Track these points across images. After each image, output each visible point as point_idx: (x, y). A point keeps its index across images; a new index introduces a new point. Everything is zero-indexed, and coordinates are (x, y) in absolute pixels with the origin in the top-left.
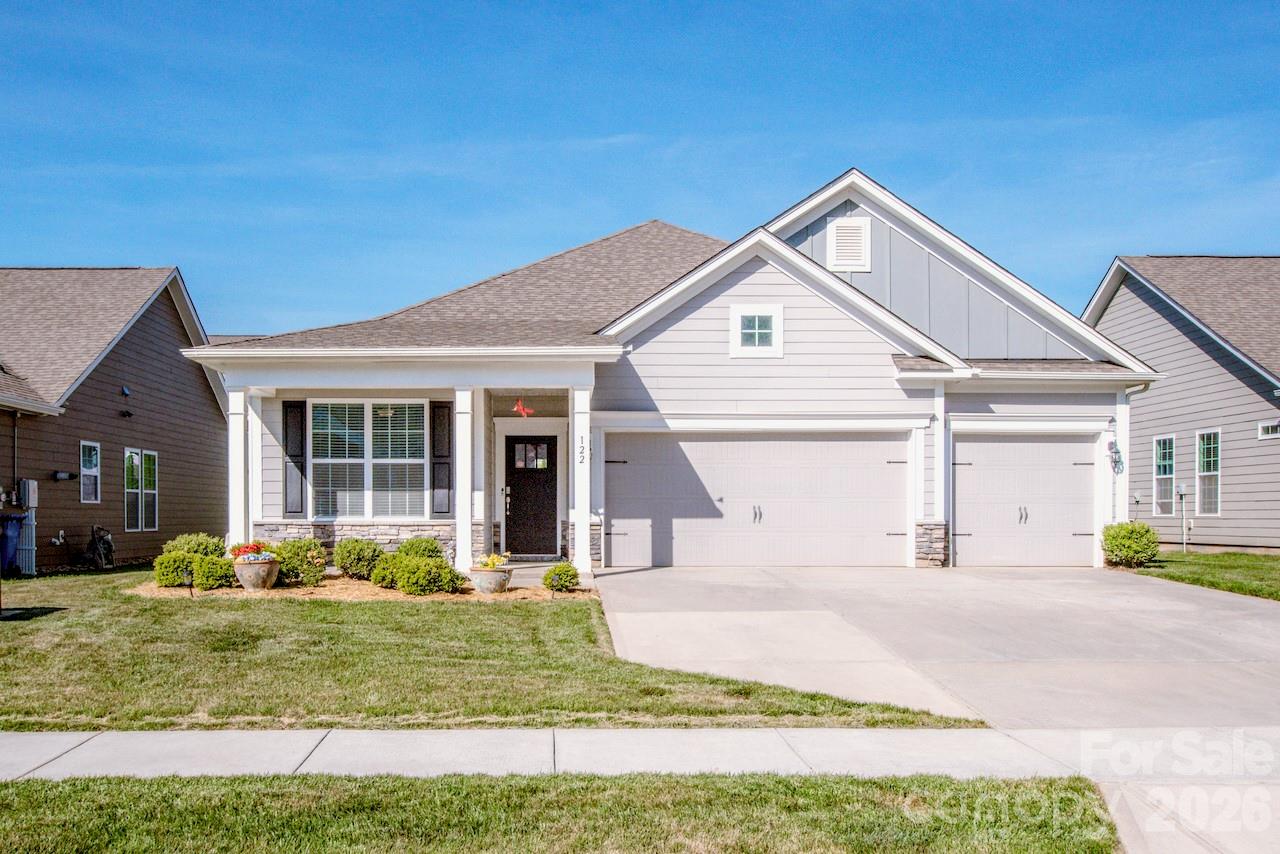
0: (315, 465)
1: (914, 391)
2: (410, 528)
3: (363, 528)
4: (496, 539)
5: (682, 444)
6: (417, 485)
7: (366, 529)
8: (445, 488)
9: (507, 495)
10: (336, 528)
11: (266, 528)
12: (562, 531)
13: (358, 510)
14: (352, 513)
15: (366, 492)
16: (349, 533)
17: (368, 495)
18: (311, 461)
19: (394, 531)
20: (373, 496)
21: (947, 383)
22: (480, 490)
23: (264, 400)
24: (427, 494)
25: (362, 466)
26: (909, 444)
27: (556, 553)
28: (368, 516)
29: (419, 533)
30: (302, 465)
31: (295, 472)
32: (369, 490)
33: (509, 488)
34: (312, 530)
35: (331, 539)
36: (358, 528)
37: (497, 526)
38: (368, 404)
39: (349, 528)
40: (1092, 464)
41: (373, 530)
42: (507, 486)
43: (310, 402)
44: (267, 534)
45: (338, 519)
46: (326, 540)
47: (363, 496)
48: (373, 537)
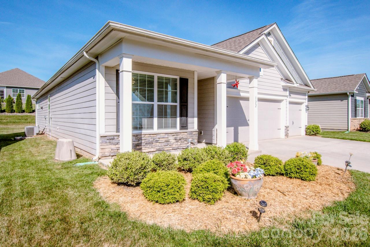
1: (285, 89)
2: (172, 135)
5: (240, 101)
6: (174, 115)
7: (155, 136)
8: (185, 117)
10: (142, 136)
13: (151, 127)
14: (148, 128)
15: (154, 118)
16: (148, 138)
17: (155, 120)
19: (166, 136)
20: (158, 120)
21: (290, 87)
22: (195, 117)
23: (106, 67)
24: (178, 119)
25: (153, 105)
26: (282, 104)
28: (155, 130)
29: (176, 136)
32: (156, 117)
35: (140, 142)
36: (152, 136)
38: (156, 75)
39: (148, 136)
40: (301, 110)
41: (159, 136)
44: (108, 141)
45: (143, 132)
46: (138, 142)
47: (153, 120)
48: (158, 139)
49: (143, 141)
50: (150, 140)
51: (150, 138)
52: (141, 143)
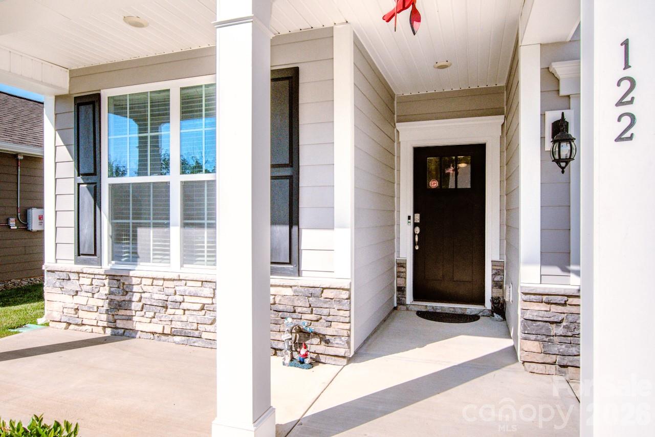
0: (113, 187)
3: (167, 284)
4: (401, 282)
7: (171, 285)
8: (284, 224)
9: (415, 225)
10: (135, 281)
11: (57, 275)
12: (494, 275)
13: (164, 253)
14: (156, 258)
15: (172, 228)
16: (149, 289)
17: (175, 231)
18: (107, 181)
20: (182, 234)
22: (343, 227)
23: (58, 98)
25: (167, 185)
27: (482, 302)
28: (174, 265)
30: (95, 187)
31: (87, 198)
32: (175, 225)
33: (418, 216)
34: (106, 282)
35: (127, 298)
36: (161, 283)
37: (402, 265)
38: (176, 87)
39: (149, 282)
41: (181, 288)
42: (415, 212)
43: (106, 94)
45: (137, 268)
46: (123, 298)
47: (169, 232)
48: (179, 298)
49: (136, 297)
50: (156, 296)
51: (156, 289)
52: (130, 301)
